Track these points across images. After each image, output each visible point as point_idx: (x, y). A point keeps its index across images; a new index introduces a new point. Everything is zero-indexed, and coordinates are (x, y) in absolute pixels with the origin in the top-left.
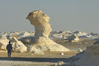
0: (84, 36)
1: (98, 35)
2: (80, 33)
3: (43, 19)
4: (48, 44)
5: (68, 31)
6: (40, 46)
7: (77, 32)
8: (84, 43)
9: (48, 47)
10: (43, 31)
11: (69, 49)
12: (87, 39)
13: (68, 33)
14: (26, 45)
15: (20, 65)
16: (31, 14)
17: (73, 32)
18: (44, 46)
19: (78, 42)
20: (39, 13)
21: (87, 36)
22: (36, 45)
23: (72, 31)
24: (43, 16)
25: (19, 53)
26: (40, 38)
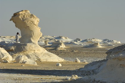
0: (71, 43)
1: (89, 41)
2: (64, 38)
3: (31, 21)
4: (38, 52)
5: (49, 36)
6: (28, 54)
7: (60, 38)
8: (73, 51)
9: (37, 56)
10: (31, 36)
11: (64, 59)
12: (75, 46)
13: (49, 39)
14: (11, 53)
15: (22, 79)
16: (16, 15)
17: (55, 37)
18: (33, 55)
19: (65, 50)
20: (26, 14)
21: (75, 43)
22: (22, 53)
23: (53, 36)
24: (32, 17)
25: (5, 63)
26: (28, 44)
